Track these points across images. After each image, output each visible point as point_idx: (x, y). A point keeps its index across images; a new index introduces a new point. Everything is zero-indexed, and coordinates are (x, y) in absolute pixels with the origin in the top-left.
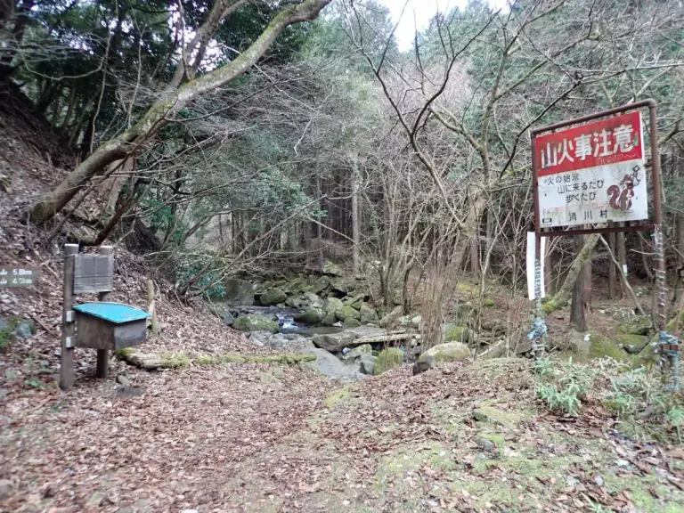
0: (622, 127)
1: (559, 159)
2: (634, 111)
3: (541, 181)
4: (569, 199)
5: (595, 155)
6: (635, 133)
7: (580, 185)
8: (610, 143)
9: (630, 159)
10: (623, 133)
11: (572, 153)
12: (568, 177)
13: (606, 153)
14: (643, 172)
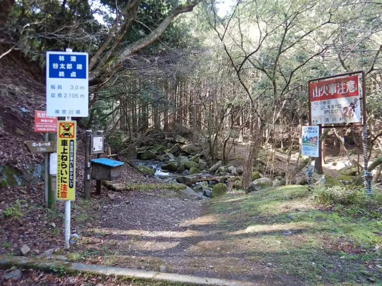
0: (351, 81)
1: (321, 94)
2: (356, 75)
3: (313, 103)
4: (326, 112)
5: (338, 93)
6: (356, 85)
7: (331, 106)
8: (344, 88)
9: (353, 96)
10: (350, 84)
11: (327, 91)
12: (325, 102)
13: (343, 92)
14: (359, 101)
